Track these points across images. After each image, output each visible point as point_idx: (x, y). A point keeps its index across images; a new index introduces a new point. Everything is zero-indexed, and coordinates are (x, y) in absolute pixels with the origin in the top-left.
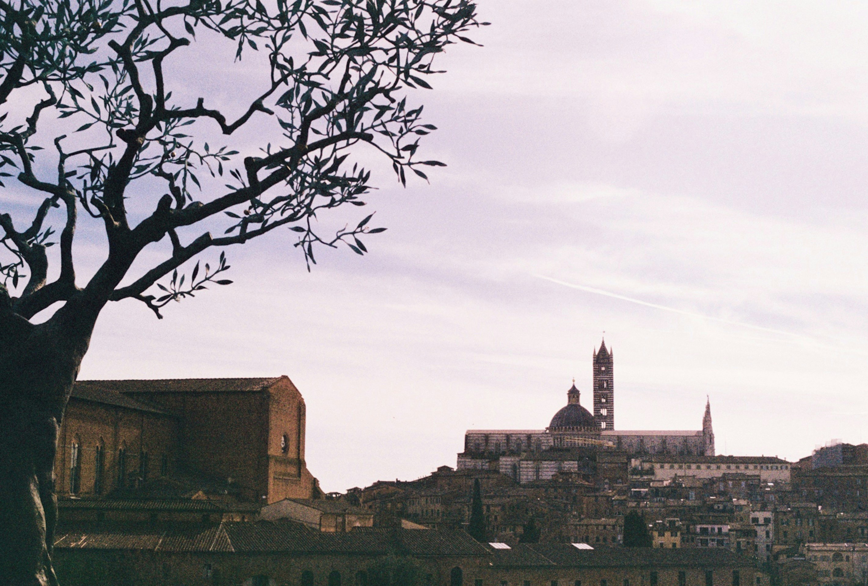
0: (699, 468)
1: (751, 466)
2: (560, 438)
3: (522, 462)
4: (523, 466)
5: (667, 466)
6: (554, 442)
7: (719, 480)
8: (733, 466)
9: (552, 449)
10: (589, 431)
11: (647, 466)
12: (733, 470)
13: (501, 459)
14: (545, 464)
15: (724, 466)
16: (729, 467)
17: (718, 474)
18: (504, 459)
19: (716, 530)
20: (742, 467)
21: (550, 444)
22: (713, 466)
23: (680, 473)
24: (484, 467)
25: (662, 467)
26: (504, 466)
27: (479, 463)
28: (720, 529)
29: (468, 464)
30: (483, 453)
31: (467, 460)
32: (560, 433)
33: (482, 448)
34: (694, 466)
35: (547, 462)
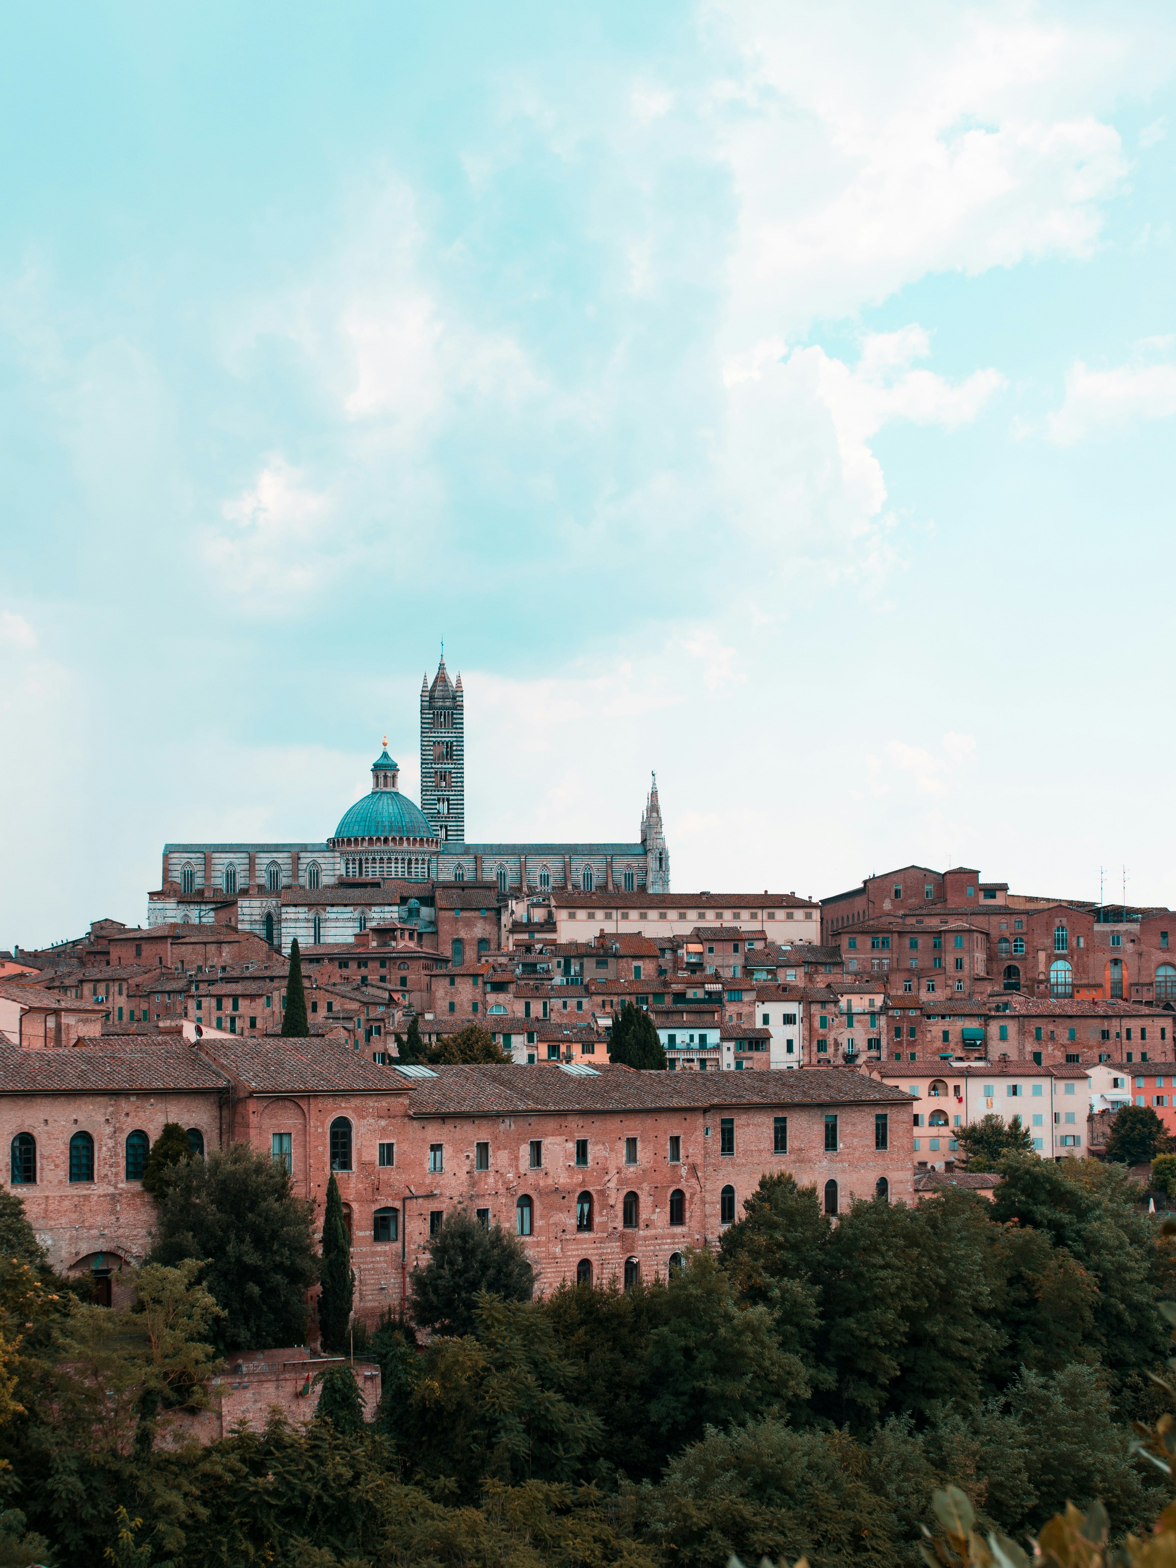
0: (643, 917)
1: (745, 914)
2: (360, 860)
3: (284, 910)
4: (288, 916)
5: (581, 914)
6: (347, 868)
7: (688, 939)
8: (710, 914)
9: (344, 884)
10: (418, 845)
11: (539, 915)
12: (711, 920)
13: (240, 903)
14: (332, 913)
15: (692, 914)
16: (702, 916)
17: (685, 928)
18: (246, 904)
19: (696, 1040)
20: (728, 914)
21: (338, 873)
22: (672, 914)
23: (610, 928)
24: (204, 920)
25: (572, 916)
26: (247, 918)
27: (194, 914)
28: (703, 1038)
29: (170, 913)
30: (201, 892)
31: (168, 906)
32: (360, 848)
33: (199, 882)
34: (634, 914)
35: (335, 909)
